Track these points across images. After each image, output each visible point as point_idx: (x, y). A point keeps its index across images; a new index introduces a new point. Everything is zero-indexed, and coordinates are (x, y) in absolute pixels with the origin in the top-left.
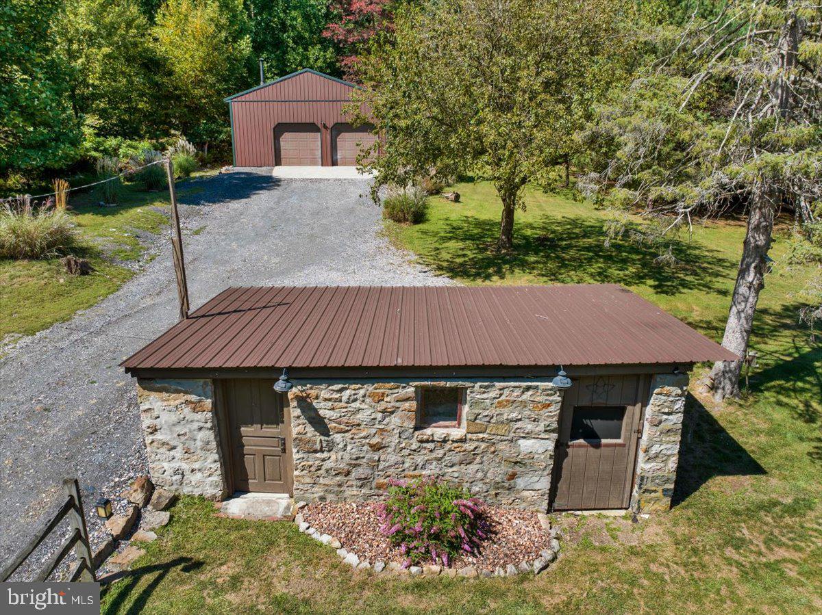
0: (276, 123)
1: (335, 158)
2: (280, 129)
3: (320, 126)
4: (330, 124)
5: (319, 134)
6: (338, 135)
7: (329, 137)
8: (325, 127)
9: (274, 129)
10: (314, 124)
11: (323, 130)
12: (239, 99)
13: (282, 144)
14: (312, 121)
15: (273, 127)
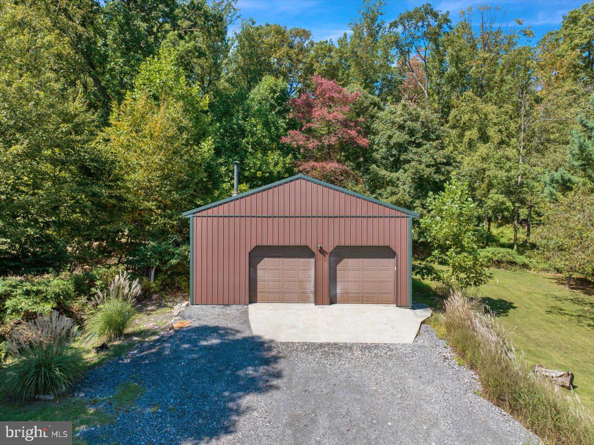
0: (254, 246)
1: (333, 293)
2: (258, 254)
3: (314, 250)
4: (329, 248)
5: (312, 260)
6: (338, 262)
7: (326, 265)
8: (322, 251)
9: (250, 253)
10: (306, 248)
11: (320, 256)
12: (204, 213)
13: (259, 273)
14: (303, 244)
15: (248, 250)
